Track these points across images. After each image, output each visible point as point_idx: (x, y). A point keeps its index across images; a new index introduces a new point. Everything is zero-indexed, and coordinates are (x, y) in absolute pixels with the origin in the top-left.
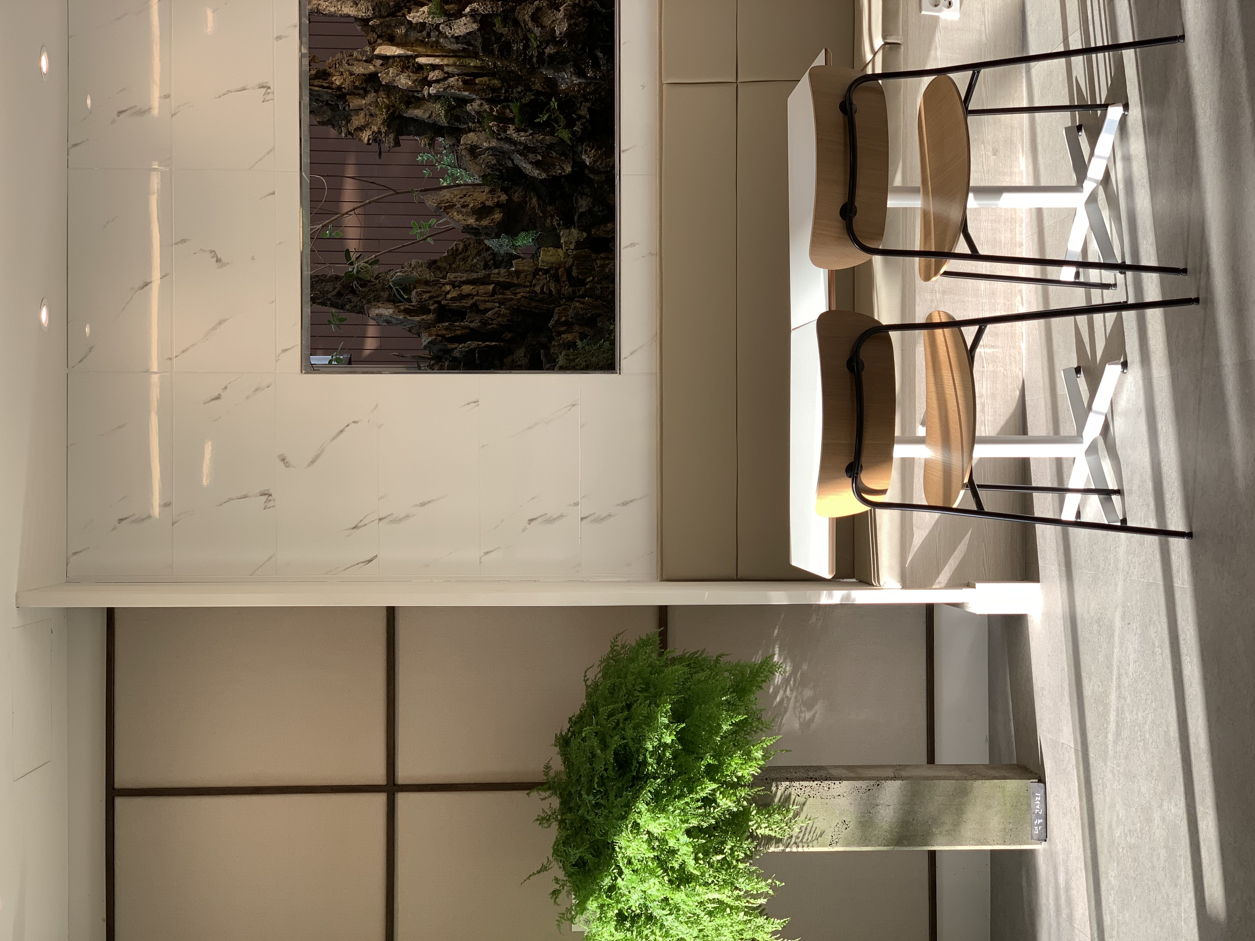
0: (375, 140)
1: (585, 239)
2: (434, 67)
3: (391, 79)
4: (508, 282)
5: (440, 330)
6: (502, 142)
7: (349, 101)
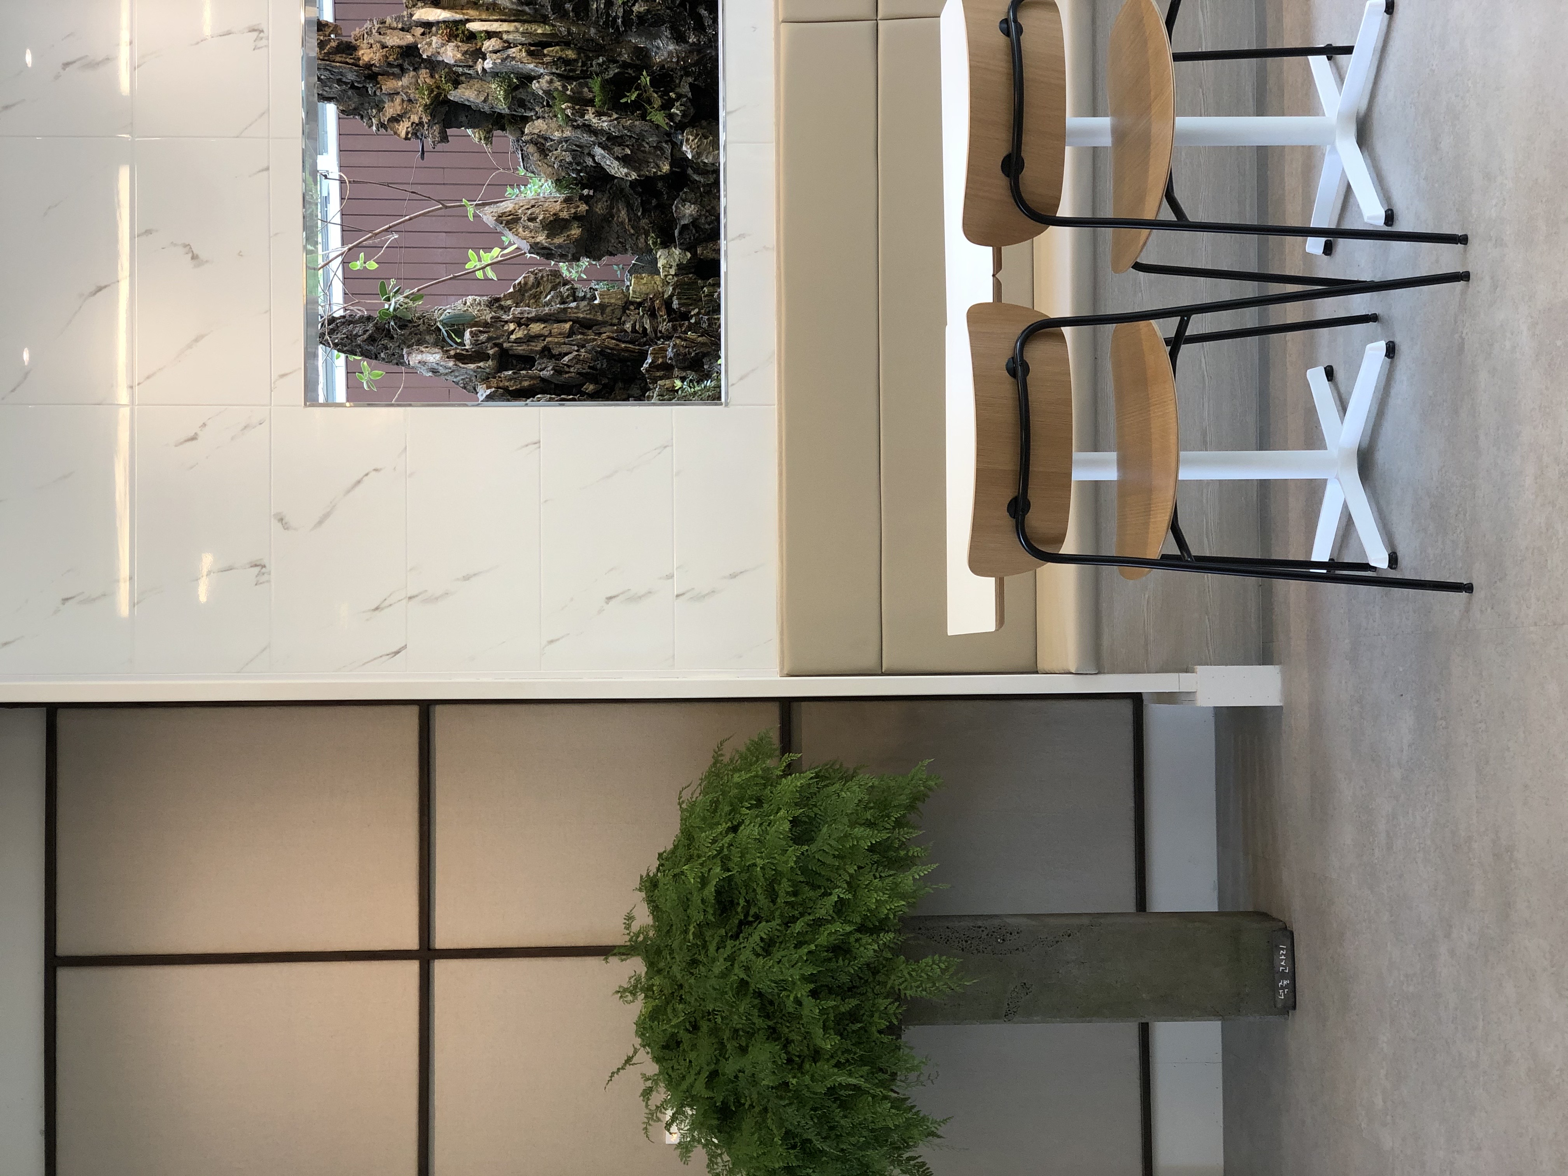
0: (415, 134)
1: (689, 260)
2: (490, 35)
3: (435, 50)
4: (590, 319)
5: (501, 381)
6: (579, 131)
7: (381, 82)
